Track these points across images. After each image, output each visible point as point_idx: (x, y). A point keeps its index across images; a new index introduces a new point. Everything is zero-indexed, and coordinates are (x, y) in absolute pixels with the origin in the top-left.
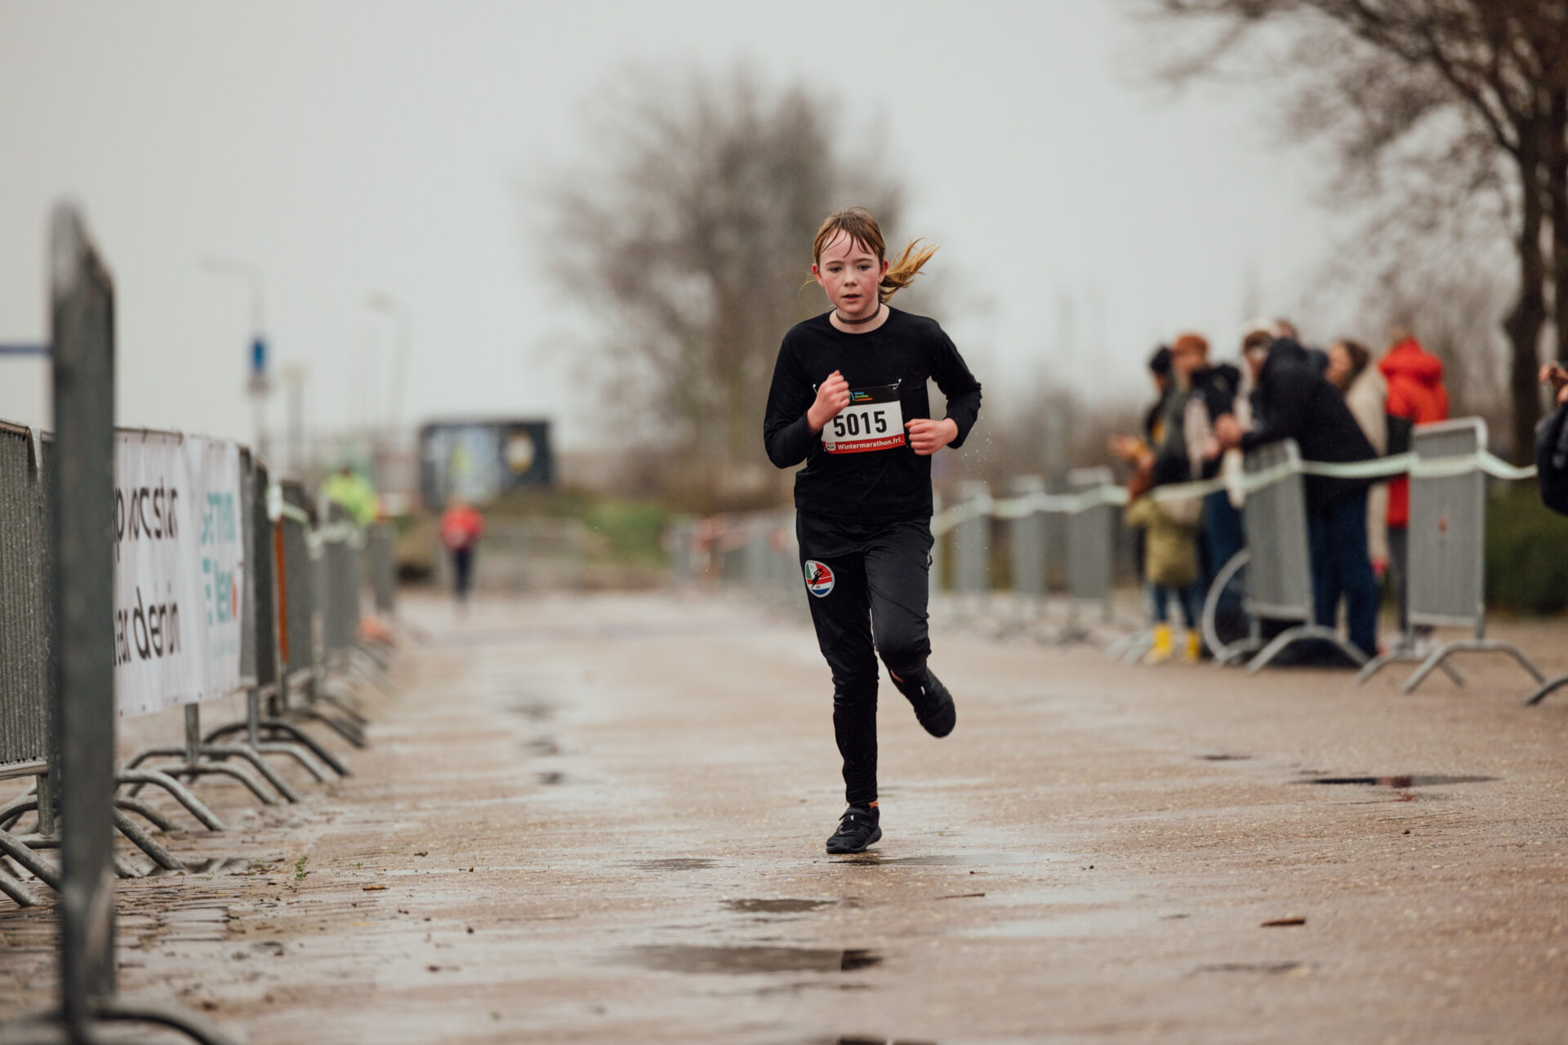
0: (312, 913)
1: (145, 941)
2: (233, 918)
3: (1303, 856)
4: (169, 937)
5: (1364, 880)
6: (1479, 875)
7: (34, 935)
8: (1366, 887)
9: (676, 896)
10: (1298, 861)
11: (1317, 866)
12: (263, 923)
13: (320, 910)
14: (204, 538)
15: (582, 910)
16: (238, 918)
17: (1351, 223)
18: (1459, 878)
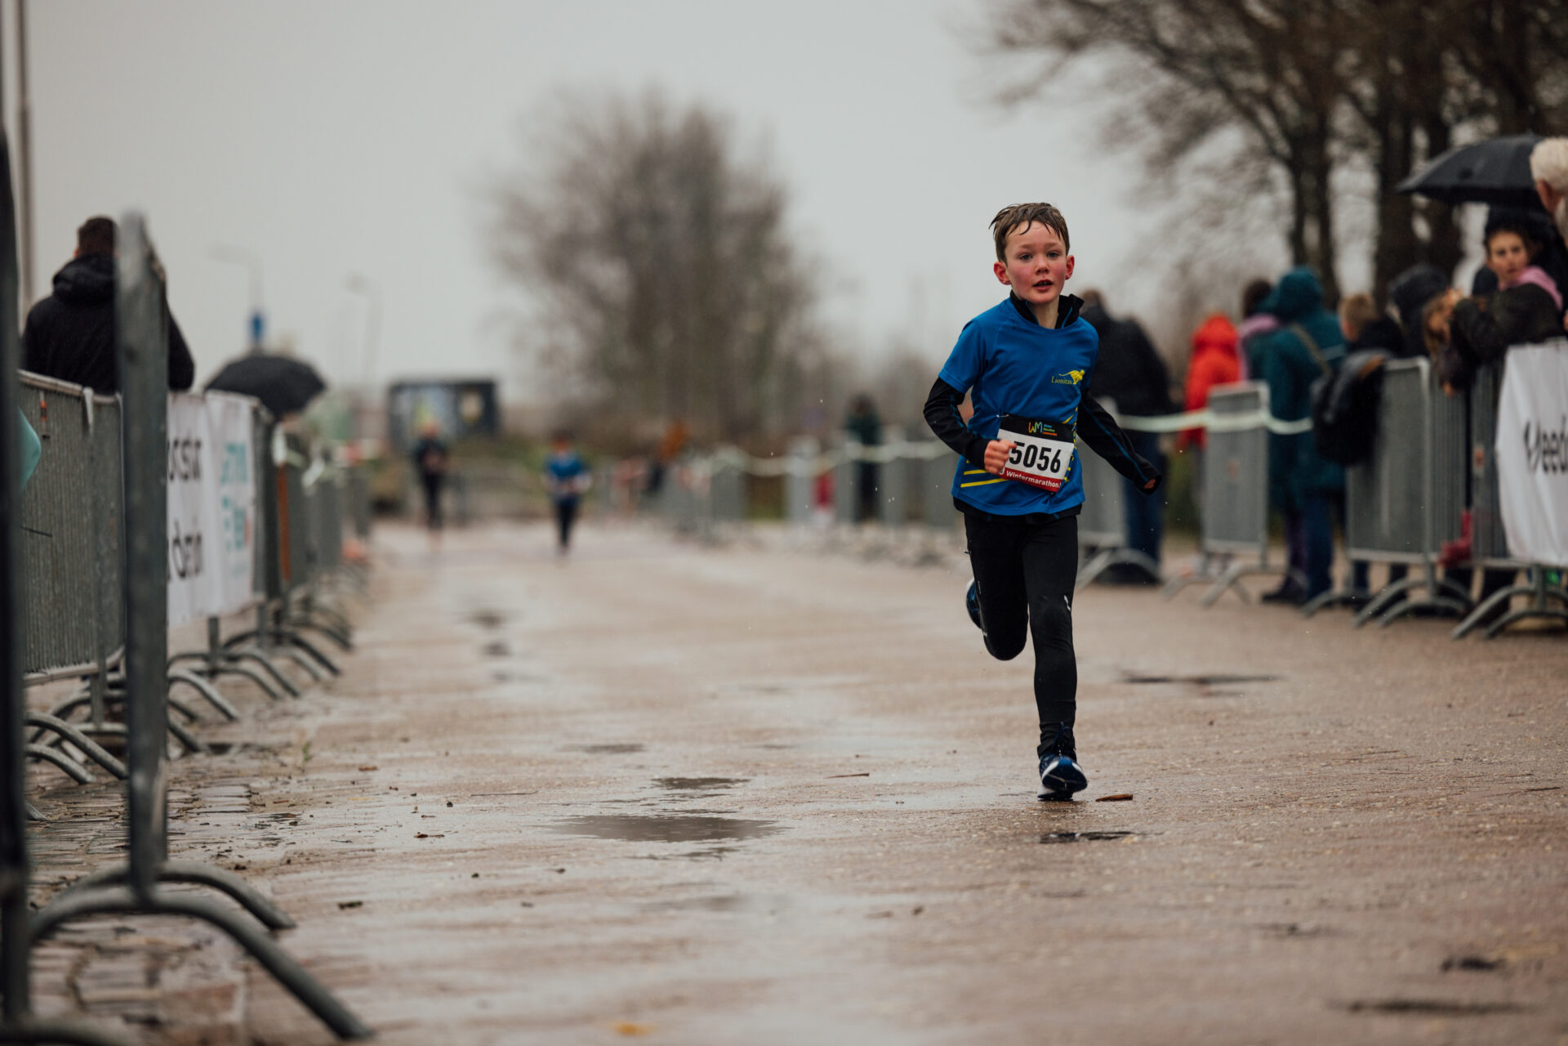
0: (318, 789)
1: (183, 813)
2: (254, 793)
3: (1127, 743)
4: (201, 810)
5: (1178, 763)
6: (1272, 759)
7: (91, 808)
8: (1180, 769)
9: (615, 775)
10: (1124, 747)
11: (1139, 751)
12: (279, 798)
13: (324, 787)
14: (224, 480)
15: (541, 787)
16: (258, 794)
17: (1152, 220)
18: (1256, 761)
